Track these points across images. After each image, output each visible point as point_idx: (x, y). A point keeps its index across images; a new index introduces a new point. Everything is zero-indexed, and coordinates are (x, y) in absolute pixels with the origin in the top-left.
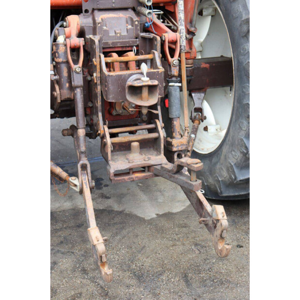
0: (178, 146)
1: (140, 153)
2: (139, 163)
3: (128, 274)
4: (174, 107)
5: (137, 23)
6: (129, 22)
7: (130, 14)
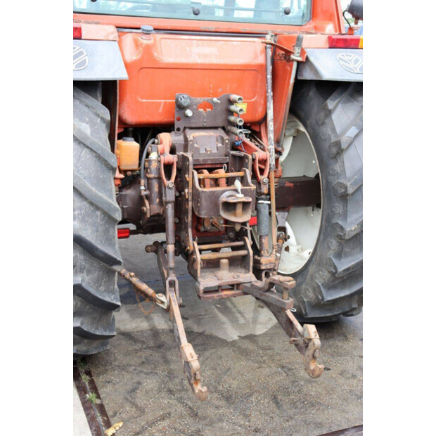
0: (266, 264)
1: (229, 270)
2: (228, 280)
3: (216, 395)
4: (263, 225)
5: (227, 141)
6: (220, 140)
7: (220, 132)
